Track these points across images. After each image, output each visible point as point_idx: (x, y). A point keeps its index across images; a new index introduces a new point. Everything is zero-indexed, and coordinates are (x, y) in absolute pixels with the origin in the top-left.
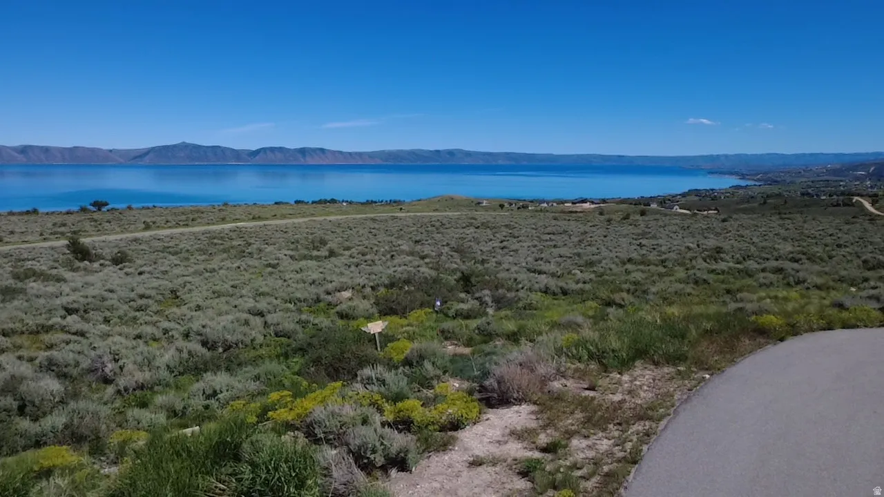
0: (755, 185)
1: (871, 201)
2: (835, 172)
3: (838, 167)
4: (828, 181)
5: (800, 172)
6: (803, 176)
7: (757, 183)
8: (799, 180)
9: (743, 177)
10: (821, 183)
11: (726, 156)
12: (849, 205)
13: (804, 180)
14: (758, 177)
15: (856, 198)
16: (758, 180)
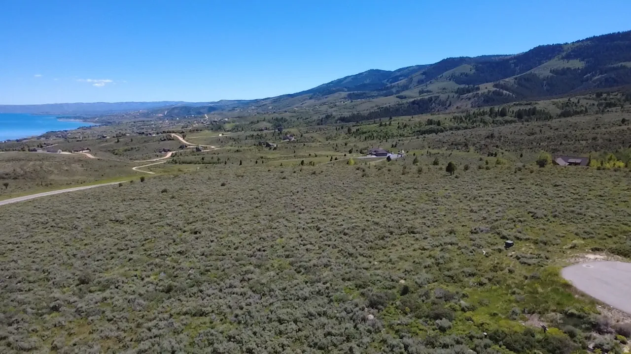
0: (96, 126)
1: (182, 136)
2: (146, 115)
3: (146, 111)
4: (144, 121)
5: (123, 116)
6: (126, 118)
7: (97, 124)
8: (125, 121)
9: (85, 119)
10: (140, 122)
11: (67, 104)
12: (170, 139)
13: (128, 121)
14: (96, 119)
15: (173, 135)
16: (96, 122)
